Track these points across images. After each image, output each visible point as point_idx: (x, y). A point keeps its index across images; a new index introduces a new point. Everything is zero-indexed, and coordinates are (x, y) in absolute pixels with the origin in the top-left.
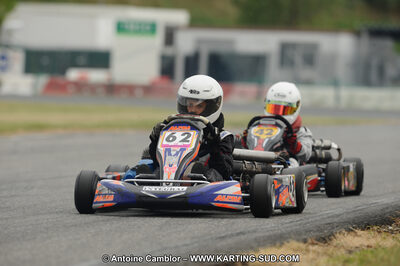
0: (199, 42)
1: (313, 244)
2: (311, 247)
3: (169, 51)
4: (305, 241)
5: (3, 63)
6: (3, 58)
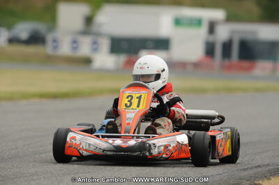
0: (233, 32)
3: (211, 39)
5: (95, 46)
6: (95, 43)
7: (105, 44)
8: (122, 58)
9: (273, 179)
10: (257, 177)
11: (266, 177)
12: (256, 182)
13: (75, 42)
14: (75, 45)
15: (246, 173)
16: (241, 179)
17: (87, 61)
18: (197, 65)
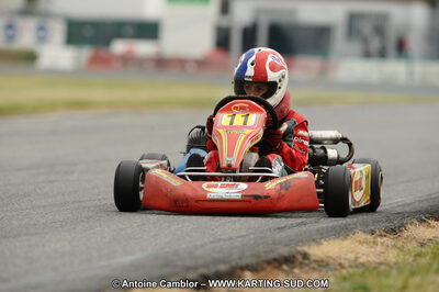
0: (258, 11)
1: (381, 236)
2: (379, 239)
3: (225, 22)
4: (372, 233)
5: (42, 34)
6: (41, 28)
7: (58, 31)
8: (85, 53)
9: (325, 243)
10: (302, 241)
11: (314, 240)
12: (299, 249)
13: (10, 27)
14: (11, 32)
15: (283, 234)
16: (274, 244)
17: (30, 57)
18: (202, 64)
